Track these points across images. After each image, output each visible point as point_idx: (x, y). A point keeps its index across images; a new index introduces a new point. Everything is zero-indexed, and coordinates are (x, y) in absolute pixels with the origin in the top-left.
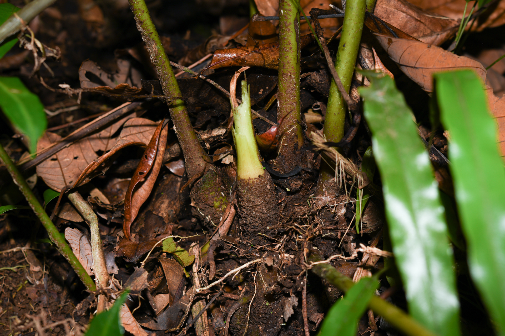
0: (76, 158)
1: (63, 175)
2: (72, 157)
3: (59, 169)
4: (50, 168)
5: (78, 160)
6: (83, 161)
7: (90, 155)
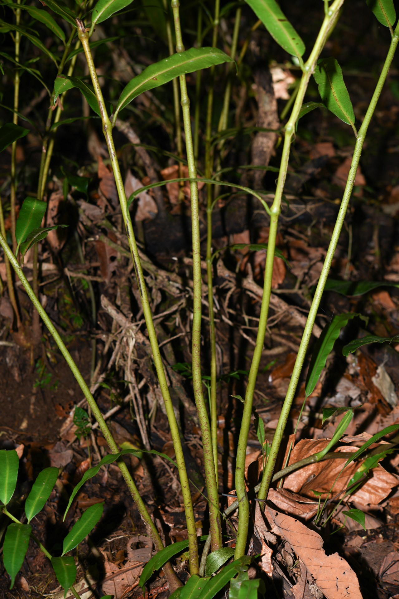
0: (123, 579)
1: (115, 591)
2: (121, 579)
3: (113, 586)
4: (109, 585)
5: (124, 581)
6: (127, 581)
7: (130, 578)
